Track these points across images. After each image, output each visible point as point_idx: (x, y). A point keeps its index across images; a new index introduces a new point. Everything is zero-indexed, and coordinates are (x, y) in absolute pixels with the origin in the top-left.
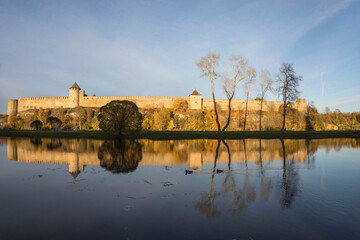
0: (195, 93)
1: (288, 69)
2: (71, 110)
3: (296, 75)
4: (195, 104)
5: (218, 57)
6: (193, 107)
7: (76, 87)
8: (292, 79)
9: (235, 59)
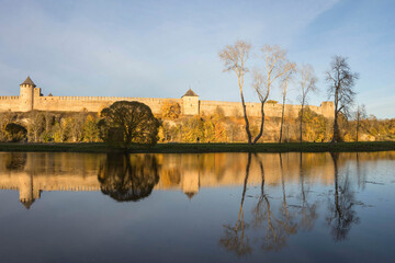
0: (190, 93)
1: (340, 64)
2: (23, 115)
3: (352, 71)
4: (190, 108)
5: (249, 47)
6: (187, 113)
7: (29, 83)
8: (347, 76)
9: (270, 50)
